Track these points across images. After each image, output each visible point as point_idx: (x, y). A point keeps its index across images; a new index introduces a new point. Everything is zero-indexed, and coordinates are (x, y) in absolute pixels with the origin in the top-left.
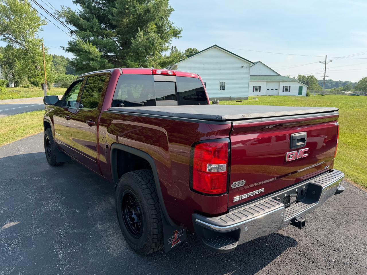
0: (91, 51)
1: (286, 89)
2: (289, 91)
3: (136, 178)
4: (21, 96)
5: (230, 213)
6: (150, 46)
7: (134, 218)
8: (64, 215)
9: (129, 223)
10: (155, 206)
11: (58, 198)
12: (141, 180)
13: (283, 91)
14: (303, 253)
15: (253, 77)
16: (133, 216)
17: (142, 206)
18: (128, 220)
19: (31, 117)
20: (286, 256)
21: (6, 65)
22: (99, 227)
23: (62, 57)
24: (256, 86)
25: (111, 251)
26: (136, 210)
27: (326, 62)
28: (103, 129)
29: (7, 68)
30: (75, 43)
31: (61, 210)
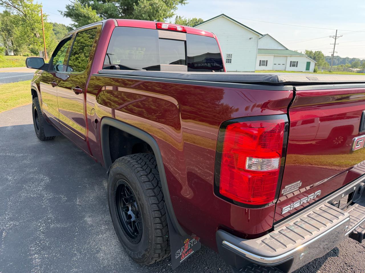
0: (90, 16)
1: (294, 64)
2: (297, 66)
3: (134, 166)
4: (20, 65)
5: (276, 231)
6: (153, 12)
7: (130, 215)
8: (47, 203)
9: (125, 221)
10: (158, 207)
11: (42, 180)
12: (139, 169)
13: (290, 66)
14: (349, 266)
15: (261, 51)
16: (130, 212)
17: (140, 204)
18: (123, 216)
19: (26, 85)
20: (329, 270)
21: (4, 31)
22: (88, 220)
23: (63, 25)
24: (263, 60)
25: (101, 255)
26: (133, 205)
27: (336, 37)
28: (91, 98)
29: (5, 35)
30: (73, 7)
31: (43, 196)
